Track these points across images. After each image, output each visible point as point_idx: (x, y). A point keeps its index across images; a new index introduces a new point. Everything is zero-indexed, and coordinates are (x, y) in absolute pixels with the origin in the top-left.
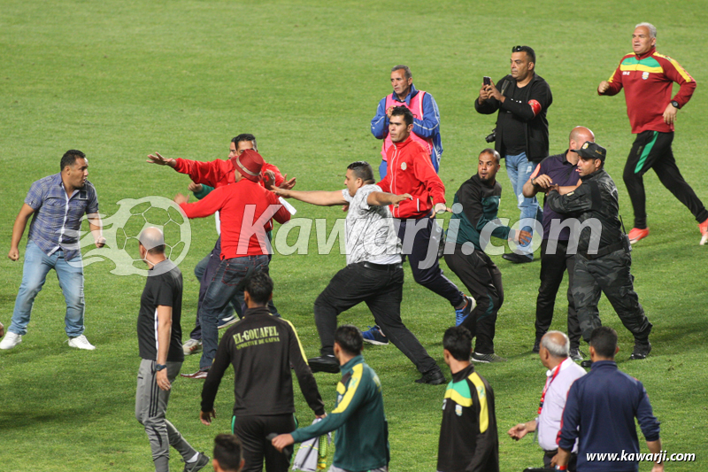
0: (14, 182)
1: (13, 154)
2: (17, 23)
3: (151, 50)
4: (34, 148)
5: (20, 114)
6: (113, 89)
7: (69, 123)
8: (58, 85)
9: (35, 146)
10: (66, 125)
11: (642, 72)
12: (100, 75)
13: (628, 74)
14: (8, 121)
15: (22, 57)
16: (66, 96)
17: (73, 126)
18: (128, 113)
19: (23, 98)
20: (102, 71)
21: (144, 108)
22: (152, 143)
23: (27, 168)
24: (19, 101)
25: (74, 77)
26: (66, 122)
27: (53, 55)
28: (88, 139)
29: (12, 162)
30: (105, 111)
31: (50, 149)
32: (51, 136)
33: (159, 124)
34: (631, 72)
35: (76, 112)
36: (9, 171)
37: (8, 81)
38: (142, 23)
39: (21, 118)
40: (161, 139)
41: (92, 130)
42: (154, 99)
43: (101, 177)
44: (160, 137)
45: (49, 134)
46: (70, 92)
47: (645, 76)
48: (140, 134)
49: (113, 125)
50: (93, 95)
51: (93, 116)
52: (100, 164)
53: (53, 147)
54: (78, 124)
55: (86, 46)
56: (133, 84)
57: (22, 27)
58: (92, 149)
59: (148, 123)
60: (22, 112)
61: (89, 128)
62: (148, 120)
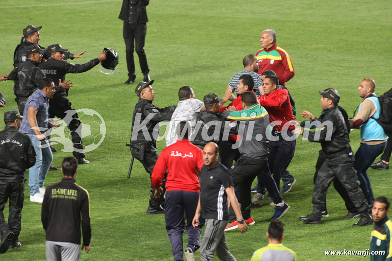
0: (306, 100)
1: (305, 84)
2: (308, 9)
3: (385, 24)
4: (317, 81)
5: (309, 61)
6: (362, 47)
7: (337, 66)
8: (331, 44)
9: (318, 79)
10: (336, 68)
11: (270, 60)
12: (355, 39)
13: (262, 61)
14: (302, 65)
15: (311, 29)
16: (335, 50)
17: (340, 68)
18: (371, 60)
19: (311, 52)
20: (356, 36)
21: (380, 57)
22: (385, 78)
23: (313, 92)
24: (309, 54)
25: (340, 40)
26: (336, 66)
27: (328, 27)
28: (348, 75)
29: (305, 89)
30: (358, 59)
31: (327, 81)
32: (327, 74)
33: (389, 66)
34: (264, 59)
35: (341, 60)
36: (303, 94)
37: (302, 42)
38: (379, 9)
39: (310, 64)
40: (390, 75)
41: (350, 70)
42: (386, 52)
43: (356, 97)
44: (390, 74)
45: (326, 72)
46: (338, 48)
47: (272, 62)
48: (378, 72)
49: (362, 67)
50: (351, 50)
51: (351, 62)
52: (355, 90)
53: (328, 80)
54: (342, 67)
55: (347, 22)
56: (374, 44)
57: (311, 11)
58: (350, 81)
59: (382, 66)
60: (310, 60)
61: (349, 69)
62: (383, 64)
